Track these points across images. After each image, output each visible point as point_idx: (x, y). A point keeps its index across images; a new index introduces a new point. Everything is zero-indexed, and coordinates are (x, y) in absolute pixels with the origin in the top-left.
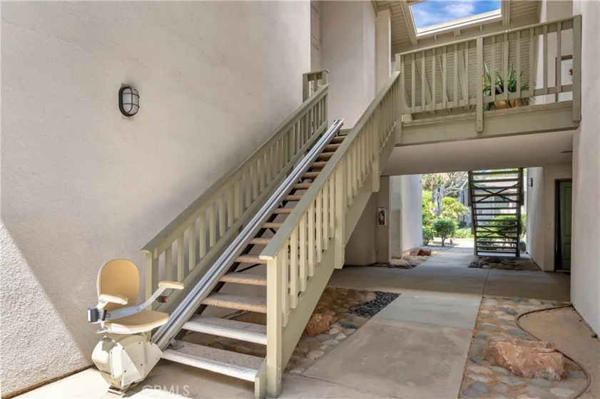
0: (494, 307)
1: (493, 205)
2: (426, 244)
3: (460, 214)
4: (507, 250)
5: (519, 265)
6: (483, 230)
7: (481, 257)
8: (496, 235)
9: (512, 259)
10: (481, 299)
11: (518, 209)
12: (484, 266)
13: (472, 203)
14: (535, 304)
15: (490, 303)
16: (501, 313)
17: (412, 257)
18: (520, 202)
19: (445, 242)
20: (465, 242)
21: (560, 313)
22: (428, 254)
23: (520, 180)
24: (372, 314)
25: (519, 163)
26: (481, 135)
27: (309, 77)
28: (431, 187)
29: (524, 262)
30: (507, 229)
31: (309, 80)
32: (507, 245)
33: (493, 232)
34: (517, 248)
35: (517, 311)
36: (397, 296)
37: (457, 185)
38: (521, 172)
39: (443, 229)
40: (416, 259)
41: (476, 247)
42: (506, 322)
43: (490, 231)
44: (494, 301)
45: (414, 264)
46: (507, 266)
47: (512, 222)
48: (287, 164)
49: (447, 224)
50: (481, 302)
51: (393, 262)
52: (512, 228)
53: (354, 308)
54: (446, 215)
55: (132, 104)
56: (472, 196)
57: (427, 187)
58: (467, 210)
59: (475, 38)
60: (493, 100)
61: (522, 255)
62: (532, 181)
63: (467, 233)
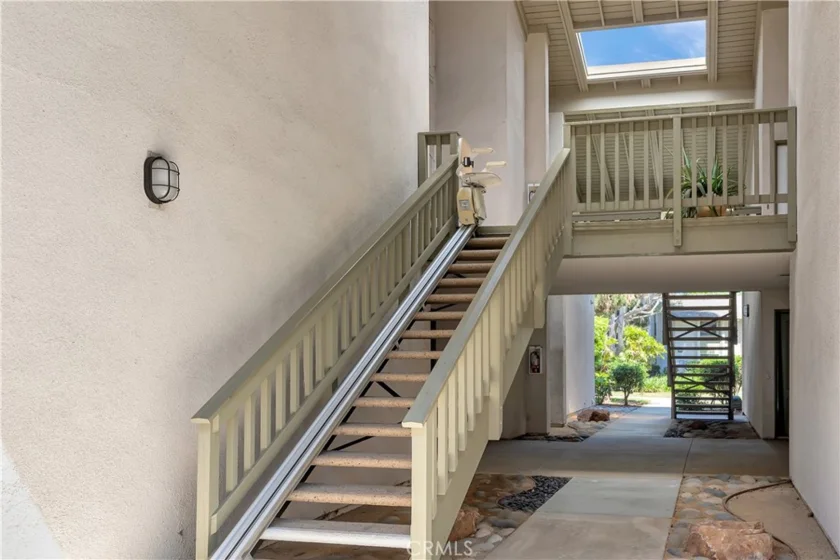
0: (698, 488)
1: (699, 344)
2: (600, 403)
3: (651, 355)
4: (718, 410)
5: (731, 432)
6: (684, 380)
7: (681, 421)
8: (702, 388)
9: (723, 423)
10: (680, 479)
11: (731, 349)
12: (686, 435)
13: (668, 340)
14: (748, 482)
15: (693, 483)
16: (706, 495)
17: (580, 424)
18: (732, 339)
19: (629, 398)
20: (657, 398)
21: (777, 491)
22: (605, 418)
23: (732, 307)
24: (534, 508)
25: (731, 285)
26: (679, 250)
27: (428, 139)
28: (607, 310)
29: (738, 427)
30: (716, 378)
31: (427, 143)
32: (718, 402)
33: (698, 384)
34: (729, 407)
35: (726, 492)
36: (566, 481)
37: (645, 307)
38: (733, 298)
39: (627, 378)
40: (587, 426)
41: (674, 406)
42: (712, 506)
43: (693, 382)
44: (698, 480)
45: (586, 434)
46: (716, 433)
47: (723, 368)
48: (401, 281)
49: (631, 370)
50: (682, 484)
51: (553, 432)
52: (722, 376)
53: (506, 502)
54: (630, 356)
55: (169, 186)
56: (668, 329)
57: (600, 311)
58: (661, 349)
59: (671, 116)
60: (694, 205)
61: (737, 417)
62: (748, 309)
63: (660, 384)
